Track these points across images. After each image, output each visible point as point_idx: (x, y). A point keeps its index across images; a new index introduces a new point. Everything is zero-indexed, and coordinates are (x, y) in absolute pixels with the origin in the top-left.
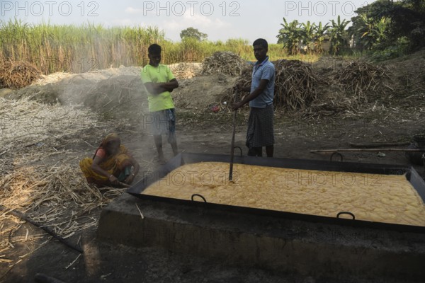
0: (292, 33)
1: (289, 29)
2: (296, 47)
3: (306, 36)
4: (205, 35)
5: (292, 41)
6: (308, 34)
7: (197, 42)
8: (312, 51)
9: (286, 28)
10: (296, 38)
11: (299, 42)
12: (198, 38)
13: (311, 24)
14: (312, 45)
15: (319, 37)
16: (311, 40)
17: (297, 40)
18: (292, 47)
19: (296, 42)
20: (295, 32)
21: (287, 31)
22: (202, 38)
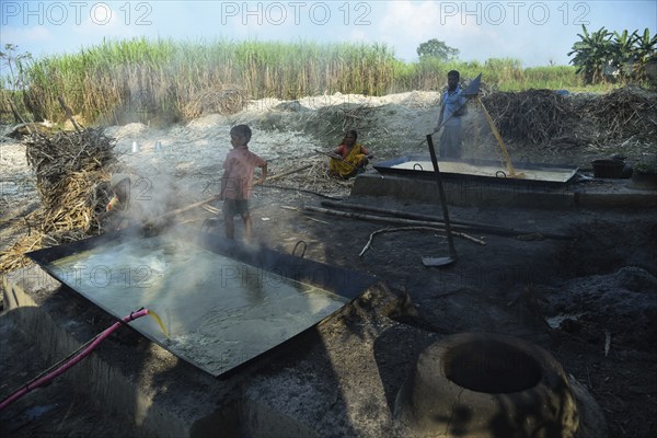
0: (595, 50)
1: (591, 42)
2: (599, 71)
3: (620, 54)
4: (455, 51)
5: (594, 62)
6: (622, 50)
7: (442, 61)
8: (627, 77)
9: (585, 41)
10: (602, 56)
11: (606, 63)
12: (444, 55)
13: (630, 34)
14: (628, 69)
15: (642, 55)
16: (626, 60)
17: (603, 59)
18: (593, 72)
19: (600, 63)
20: (601, 48)
21: (587, 46)
22: (450, 56)
